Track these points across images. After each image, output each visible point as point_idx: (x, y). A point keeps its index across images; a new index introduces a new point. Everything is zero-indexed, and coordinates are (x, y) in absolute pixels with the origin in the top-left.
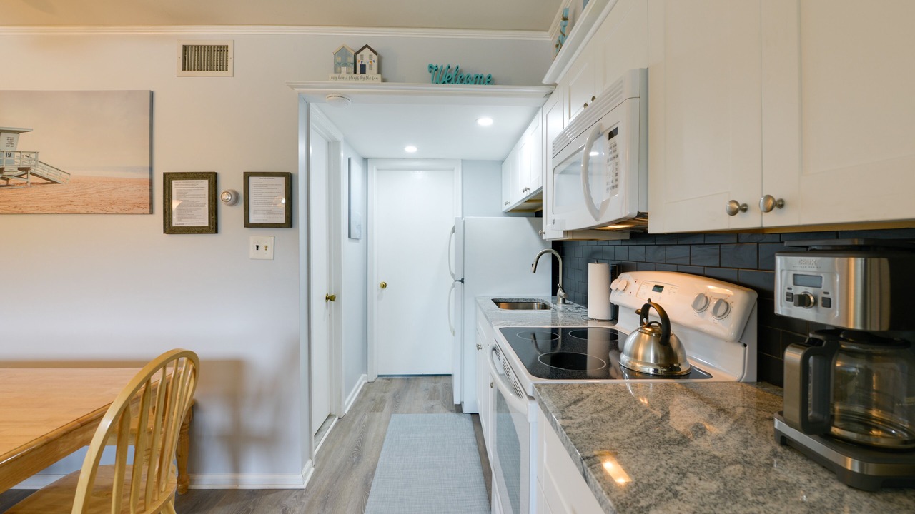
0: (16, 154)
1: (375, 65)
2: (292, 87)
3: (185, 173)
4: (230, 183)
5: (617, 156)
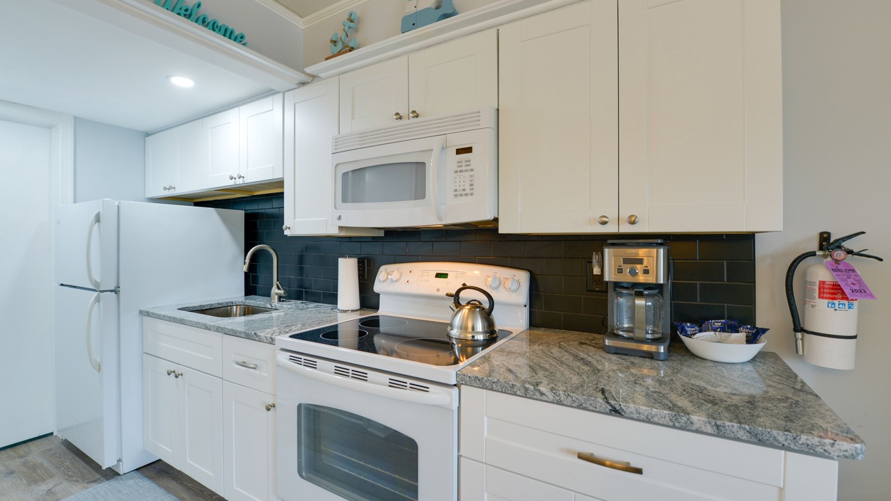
5: (472, 170)
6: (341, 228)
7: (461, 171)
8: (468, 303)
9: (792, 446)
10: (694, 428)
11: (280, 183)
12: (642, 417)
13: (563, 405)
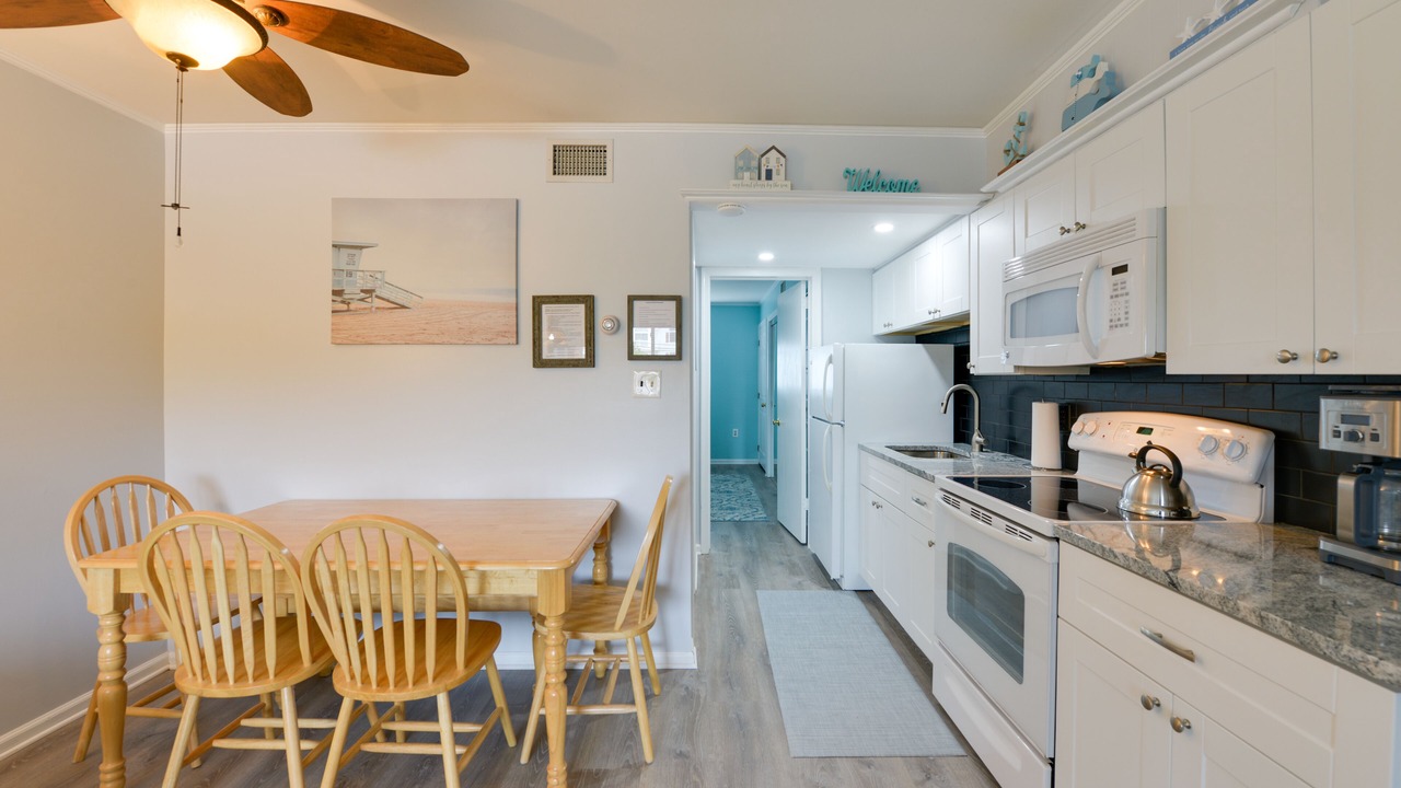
0: (359, 273)
1: (782, 170)
2: (684, 195)
3: (558, 296)
4: (610, 308)
5: (1127, 294)
6: (1017, 368)
7: (1117, 296)
8: (1151, 468)
9: (1334, 657)
10: (1240, 616)
11: (967, 316)
12: (1195, 595)
13: (1131, 571)
